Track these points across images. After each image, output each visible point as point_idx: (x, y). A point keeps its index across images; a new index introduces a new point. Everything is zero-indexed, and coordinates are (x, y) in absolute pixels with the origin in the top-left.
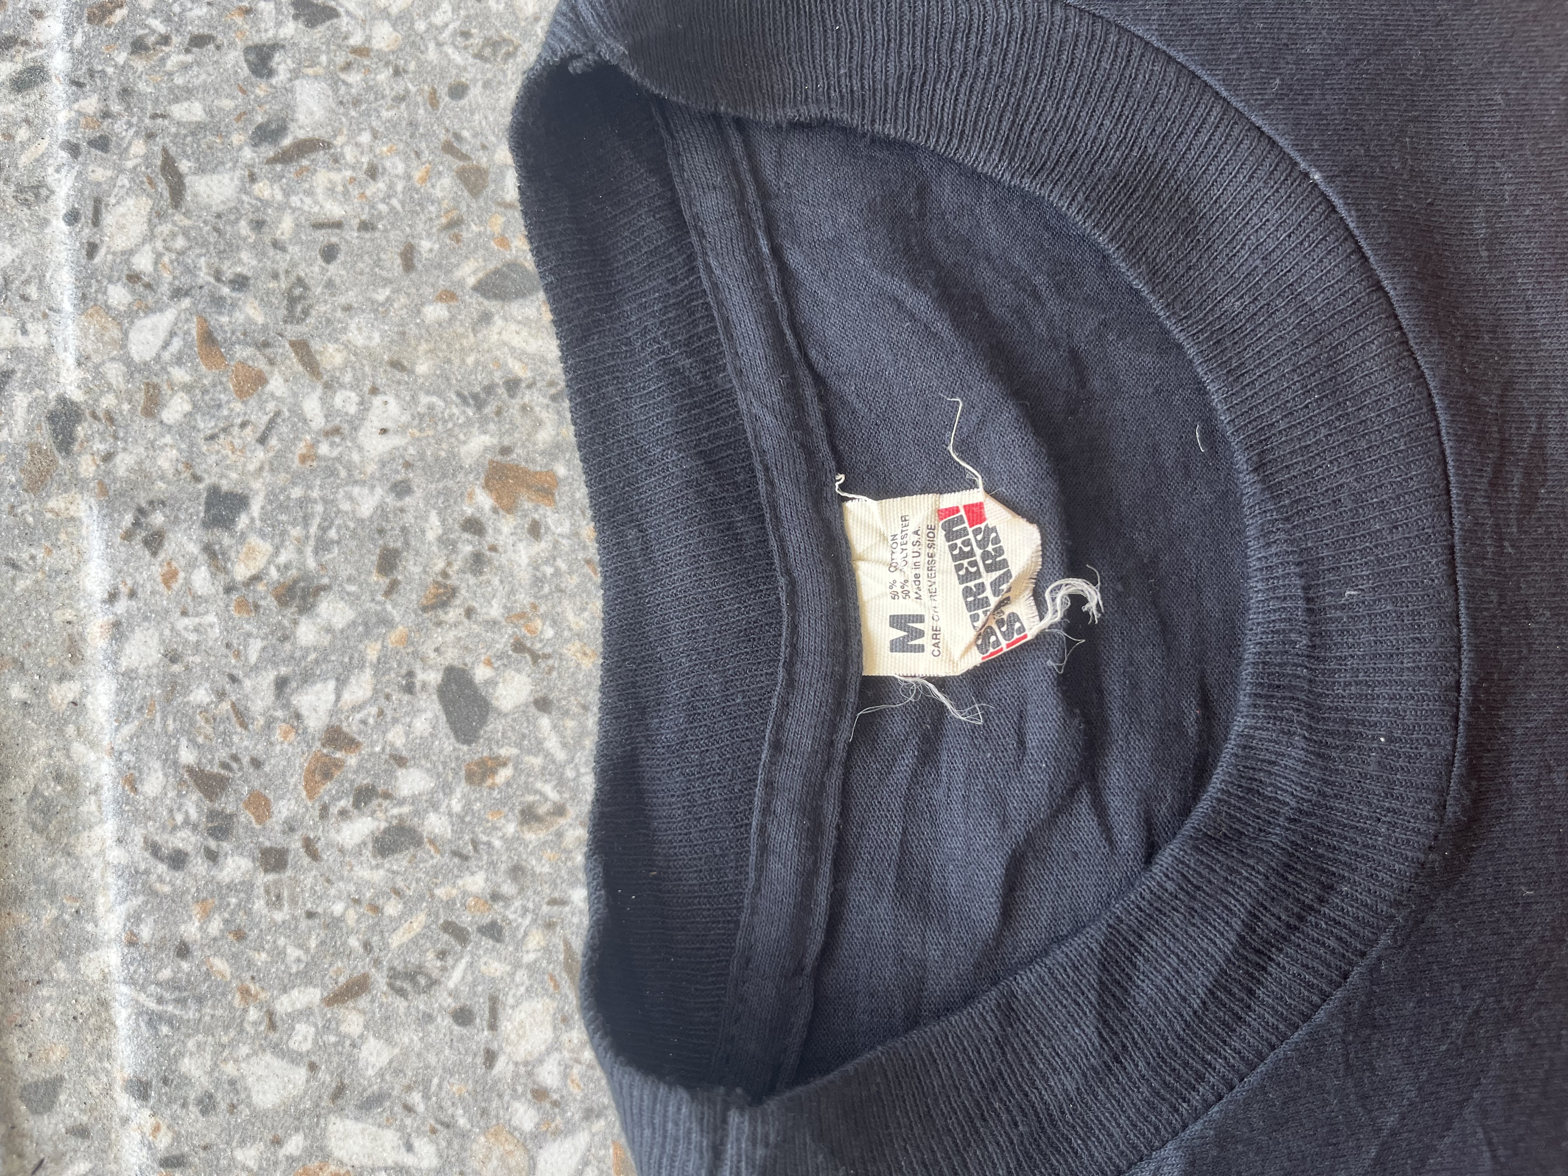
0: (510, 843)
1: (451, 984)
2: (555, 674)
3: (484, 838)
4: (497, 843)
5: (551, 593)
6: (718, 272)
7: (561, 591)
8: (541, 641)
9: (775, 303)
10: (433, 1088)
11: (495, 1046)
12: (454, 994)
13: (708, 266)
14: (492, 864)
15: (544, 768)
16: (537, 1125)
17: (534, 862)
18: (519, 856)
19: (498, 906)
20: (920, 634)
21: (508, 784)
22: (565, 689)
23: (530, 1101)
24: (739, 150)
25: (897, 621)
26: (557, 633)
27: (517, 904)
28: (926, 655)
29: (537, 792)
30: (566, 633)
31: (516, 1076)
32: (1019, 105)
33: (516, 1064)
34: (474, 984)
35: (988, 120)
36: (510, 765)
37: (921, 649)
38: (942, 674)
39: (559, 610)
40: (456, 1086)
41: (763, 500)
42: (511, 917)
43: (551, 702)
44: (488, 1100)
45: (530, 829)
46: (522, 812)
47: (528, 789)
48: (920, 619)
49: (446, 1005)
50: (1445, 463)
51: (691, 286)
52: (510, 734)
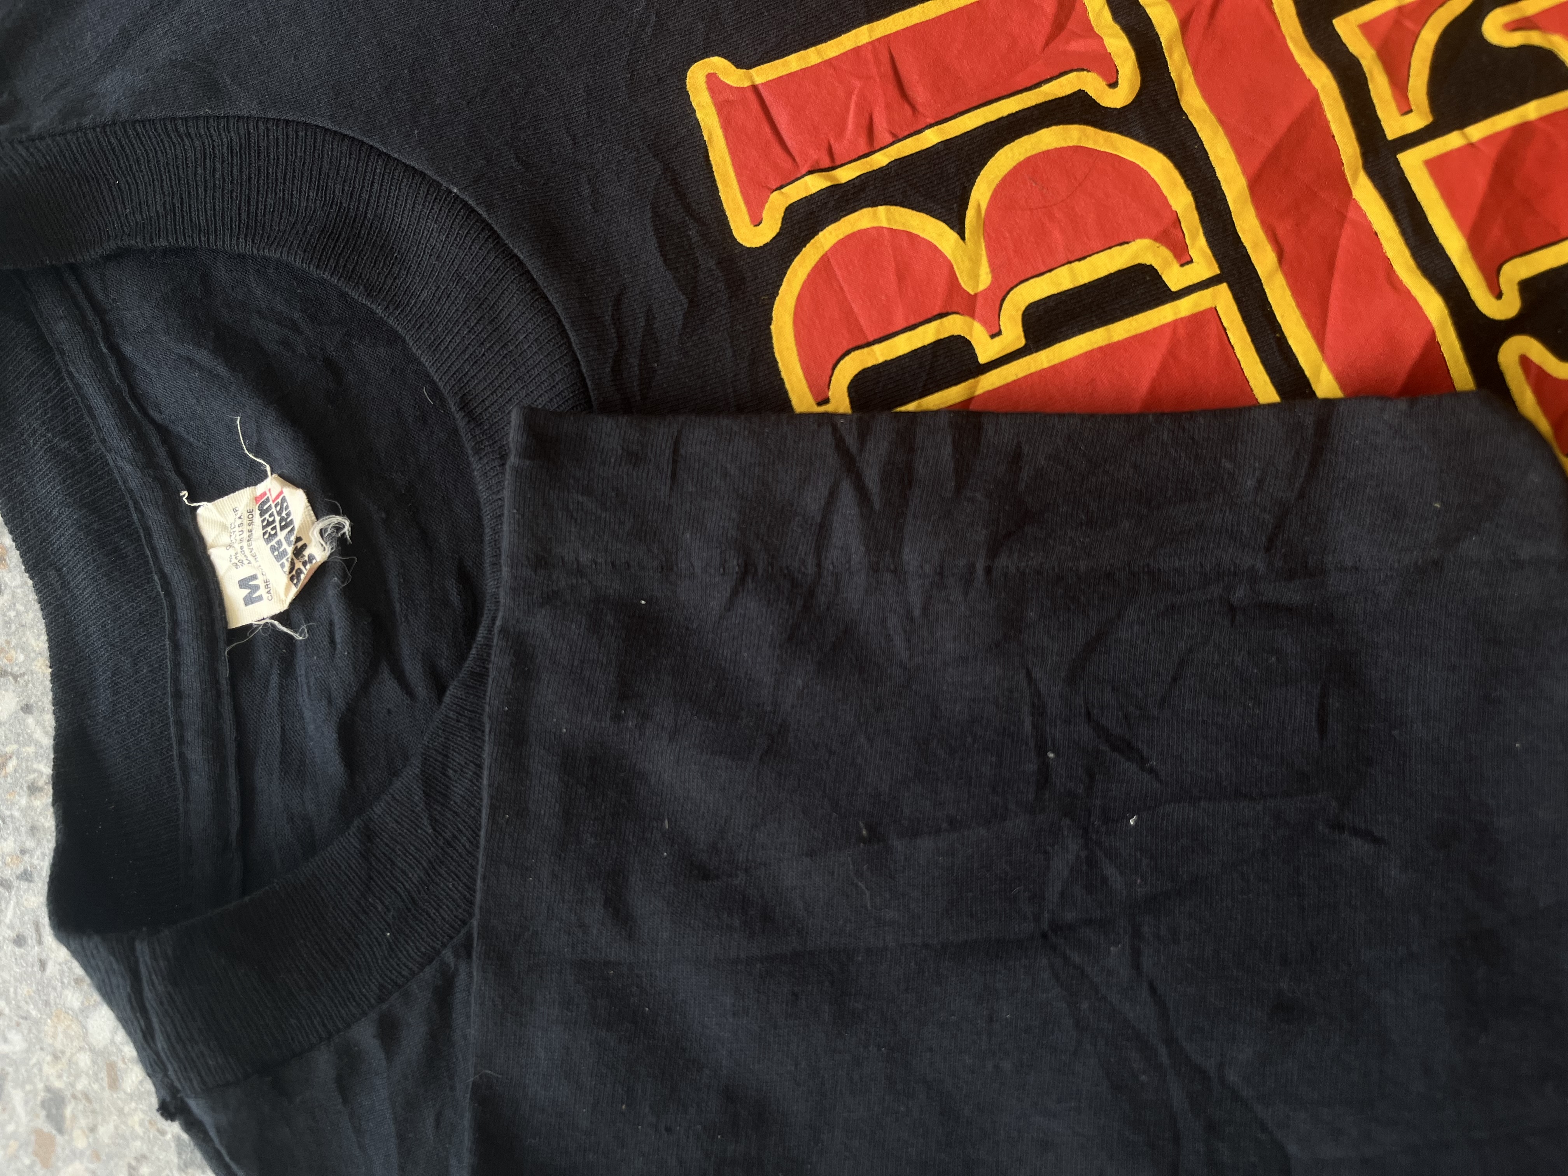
0: (24, 812)
1: (7, 921)
2: (30, 685)
3: (8, 813)
4: (17, 814)
5: (17, 630)
6: (77, 375)
7: (23, 626)
8: (17, 665)
9: (118, 385)
10: (12, 995)
11: (44, 956)
12: (11, 927)
13: (70, 374)
14: (17, 829)
15: (36, 753)
16: (82, 1003)
17: (43, 820)
18: (33, 818)
19: (26, 858)
20: (257, 588)
21: (16, 771)
22: (39, 693)
23: (74, 987)
24: (74, 285)
25: (243, 583)
26: (26, 656)
27: (38, 853)
28: (265, 601)
29: (34, 771)
30: (32, 655)
31: (62, 972)
32: (249, 199)
33: (60, 964)
34: (23, 915)
35: (231, 215)
36: (14, 757)
37: (260, 598)
38: (278, 612)
39: (24, 639)
40: (24, 990)
41: (138, 524)
42: (36, 862)
43: (32, 705)
44: (48, 994)
45: (35, 798)
46: (29, 788)
47: (30, 771)
48: (254, 577)
49: (7, 936)
50: (579, 365)
51: (62, 390)
52: (9, 736)
